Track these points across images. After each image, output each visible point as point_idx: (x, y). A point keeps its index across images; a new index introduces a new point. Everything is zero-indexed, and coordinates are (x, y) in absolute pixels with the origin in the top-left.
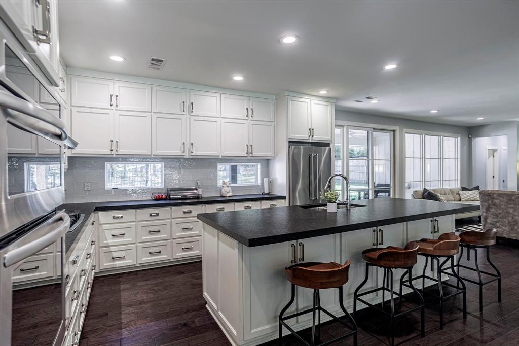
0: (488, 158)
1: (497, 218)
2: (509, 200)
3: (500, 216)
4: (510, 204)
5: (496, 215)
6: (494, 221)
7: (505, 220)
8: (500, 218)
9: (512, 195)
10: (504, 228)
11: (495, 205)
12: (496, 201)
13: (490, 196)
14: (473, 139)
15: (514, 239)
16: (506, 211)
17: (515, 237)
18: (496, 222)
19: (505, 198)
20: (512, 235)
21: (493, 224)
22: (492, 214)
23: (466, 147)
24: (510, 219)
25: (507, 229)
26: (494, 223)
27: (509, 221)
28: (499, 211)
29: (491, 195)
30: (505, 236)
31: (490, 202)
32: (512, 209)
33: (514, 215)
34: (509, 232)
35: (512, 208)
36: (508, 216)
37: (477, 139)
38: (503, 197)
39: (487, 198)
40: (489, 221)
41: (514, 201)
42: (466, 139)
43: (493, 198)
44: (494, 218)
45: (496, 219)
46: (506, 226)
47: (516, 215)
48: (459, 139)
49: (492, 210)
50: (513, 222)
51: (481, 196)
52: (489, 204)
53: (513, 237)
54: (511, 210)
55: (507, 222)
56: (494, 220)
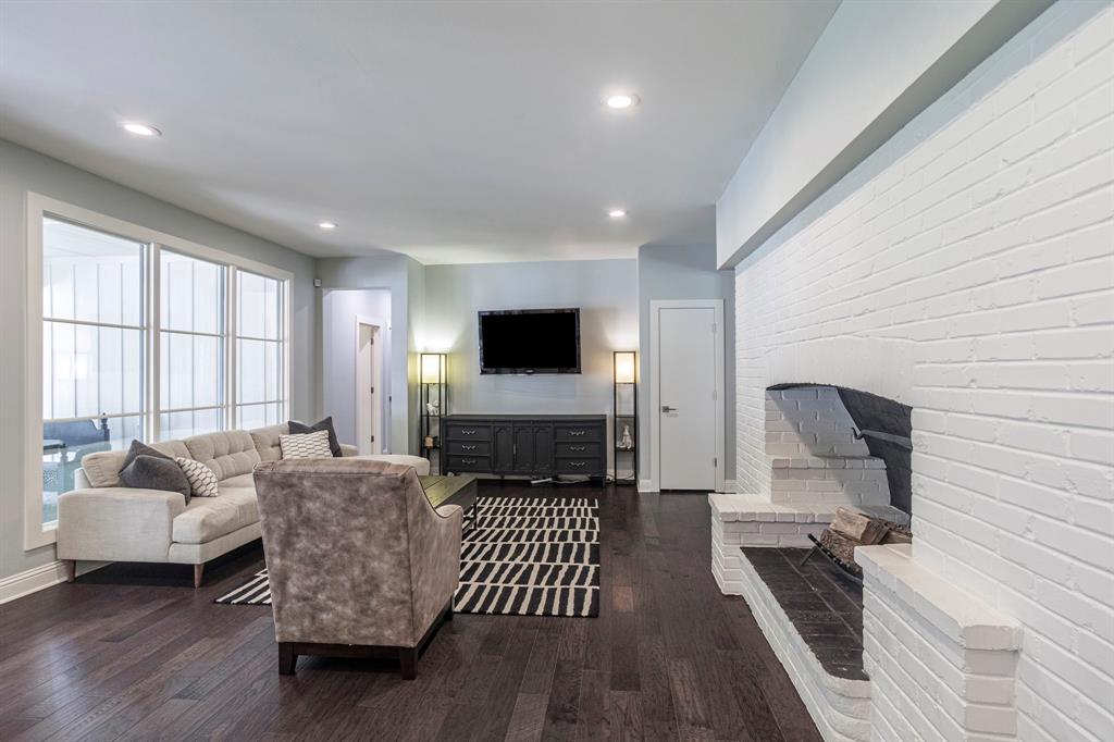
0: (362, 347)
1: (317, 573)
2: (352, 499)
3: (328, 564)
4: (355, 516)
5: (315, 563)
6: (308, 589)
7: (343, 578)
8: (328, 572)
9: (360, 479)
10: (339, 608)
11: (307, 521)
12: (310, 505)
13: (291, 486)
14: (324, 291)
15: (370, 643)
16: (343, 542)
17: (372, 638)
18: (317, 590)
19: (339, 490)
20: (364, 632)
21: (306, 599)
22: (301, 560)
23: (306, 311)
24: (357, 571)
25: (349, 611)
26: (309, 594)
27: (352, 580)
28: (323, 546)
29: (294, 480)
30: (345, 638)
31: (293, 512)
32: (360, 535)
33: (365, 556)
34: (356, 621)
35: (361, 529)
36: (351, 563)
37: (336, 294)
38: (332, 489)
39: (280, 494)
40: (292, 589)
41: (365, 500)
42: (308, 291)
43: (301, 496)
44: (308, 576)
45: (314, 579)
46: (345, 602)
47: (374, 558)
48: (287, 283)
49: (301, 544)
50: (366, 582)
51: (262, 487)
52: (289, 521)
53: (365, 637)
54: (358, 539)
55: (348, 585)
56: (308, 583)
